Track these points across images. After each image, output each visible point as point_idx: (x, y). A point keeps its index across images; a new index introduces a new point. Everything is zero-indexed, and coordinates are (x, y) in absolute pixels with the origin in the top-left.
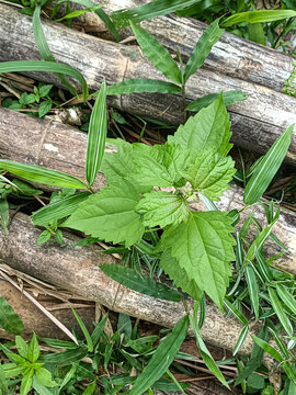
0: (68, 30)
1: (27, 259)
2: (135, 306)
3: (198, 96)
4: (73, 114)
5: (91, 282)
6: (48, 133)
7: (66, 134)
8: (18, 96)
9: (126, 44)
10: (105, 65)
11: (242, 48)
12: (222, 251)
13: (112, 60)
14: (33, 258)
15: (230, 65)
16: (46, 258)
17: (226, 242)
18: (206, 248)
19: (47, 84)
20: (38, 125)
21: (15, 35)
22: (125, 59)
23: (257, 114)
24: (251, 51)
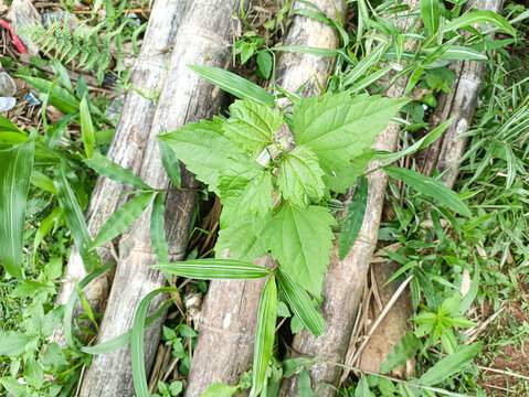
0: (106, 315)
1: (340, 334)
2: (372, 223)
3: (165, 178)
4: (191, 301)
5: (354, 268)
6: (212, 325)
7: (212, 306)
8: (176, 361)
9: (118, 254)
10: (139, 274)
11: (118, 145)
12: (339, 108)
13: (134, 267)
14: (338, 328)
15: (135, 156)
16: (337, 315)
17: (329, 104)
18: (336, 128)
19: (162, 332)
20: (205, 336)
21: (113, 371)
22: (132, 253)
23: (180, 120)
24: (121, 137)
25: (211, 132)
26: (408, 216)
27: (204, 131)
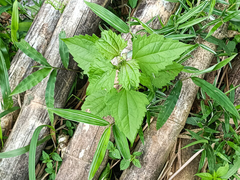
0: (10, 137)
1: (149, 175)
2: (183, 111)
3: (59, 61)
4: (62, 139)
5: (166, 137)
6: (73, 155)
7: (74, 144)
9: (22, 104)
10: (34, 116)
11: (33, 34)
13: (32, 111)
14: (149, 171)
15: (42, 43)
16: (150, 164)
17: (152, 40)
18: (155, 52)
19: (42, 155)
20: (67, 161)
21: (9, 171)
22: (32, 103)
23: (74, 26)
24: (35, 29)
25: (91, 42)
26: (208, 111)
27: (86, 40)
